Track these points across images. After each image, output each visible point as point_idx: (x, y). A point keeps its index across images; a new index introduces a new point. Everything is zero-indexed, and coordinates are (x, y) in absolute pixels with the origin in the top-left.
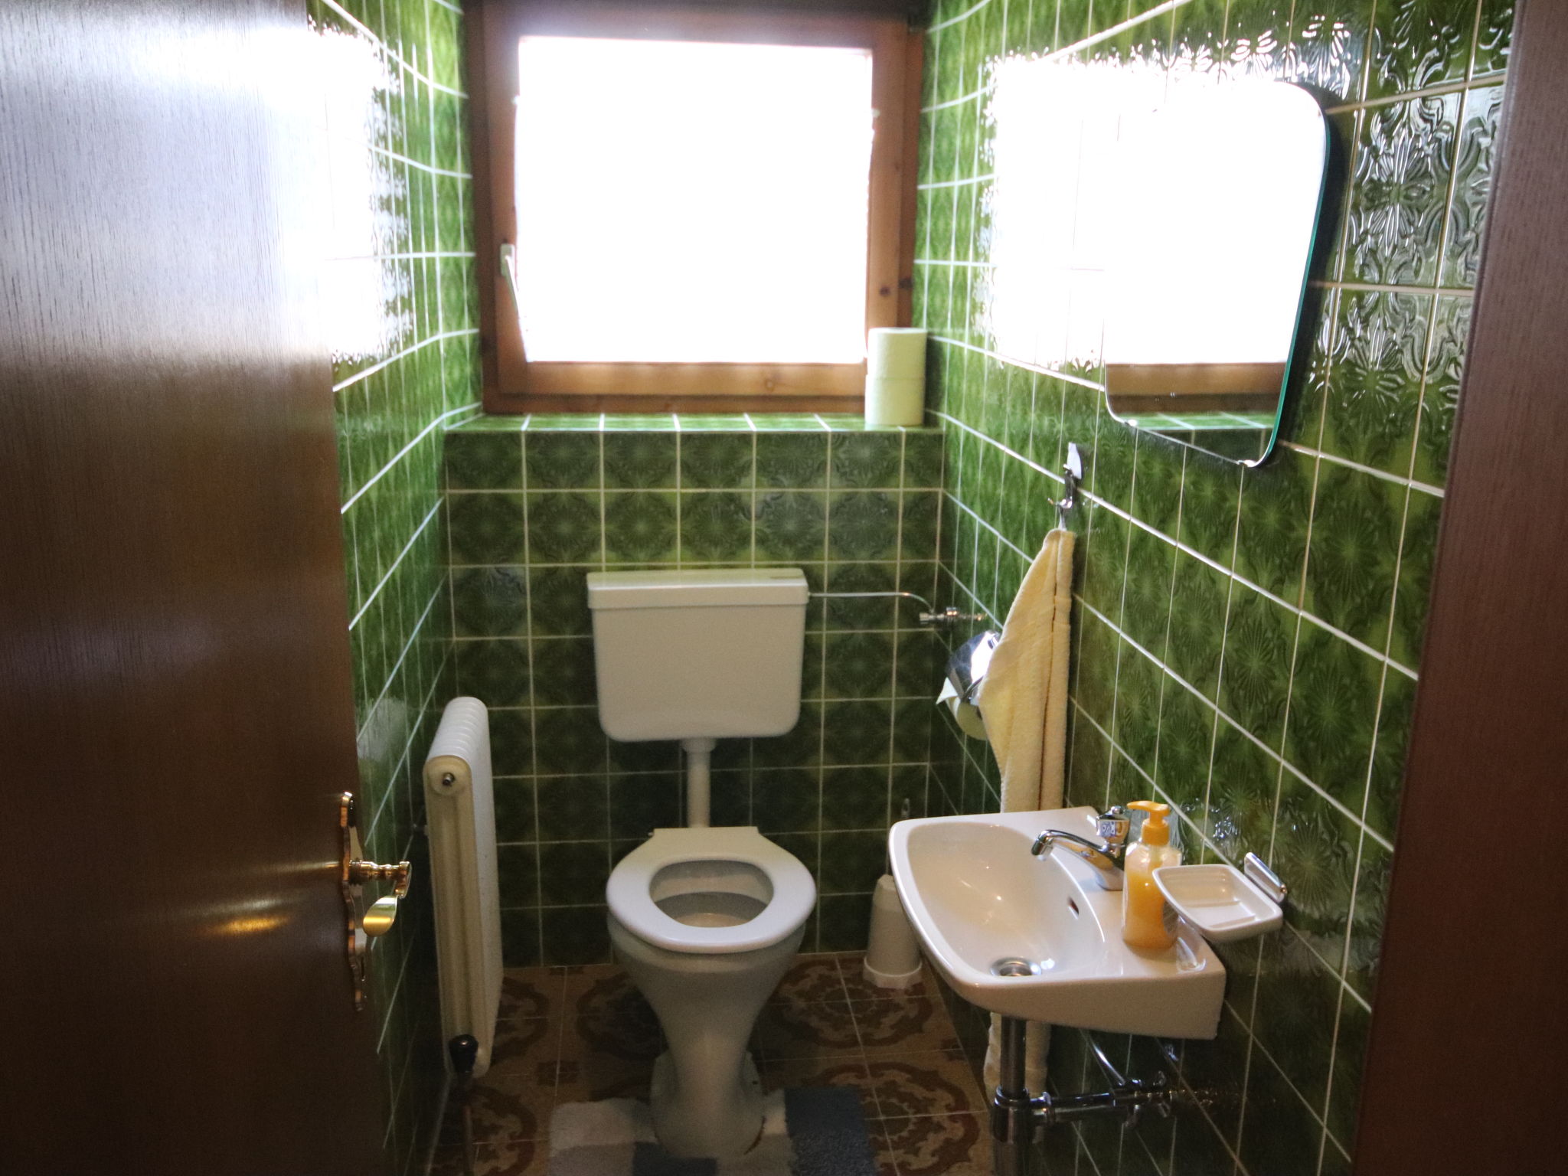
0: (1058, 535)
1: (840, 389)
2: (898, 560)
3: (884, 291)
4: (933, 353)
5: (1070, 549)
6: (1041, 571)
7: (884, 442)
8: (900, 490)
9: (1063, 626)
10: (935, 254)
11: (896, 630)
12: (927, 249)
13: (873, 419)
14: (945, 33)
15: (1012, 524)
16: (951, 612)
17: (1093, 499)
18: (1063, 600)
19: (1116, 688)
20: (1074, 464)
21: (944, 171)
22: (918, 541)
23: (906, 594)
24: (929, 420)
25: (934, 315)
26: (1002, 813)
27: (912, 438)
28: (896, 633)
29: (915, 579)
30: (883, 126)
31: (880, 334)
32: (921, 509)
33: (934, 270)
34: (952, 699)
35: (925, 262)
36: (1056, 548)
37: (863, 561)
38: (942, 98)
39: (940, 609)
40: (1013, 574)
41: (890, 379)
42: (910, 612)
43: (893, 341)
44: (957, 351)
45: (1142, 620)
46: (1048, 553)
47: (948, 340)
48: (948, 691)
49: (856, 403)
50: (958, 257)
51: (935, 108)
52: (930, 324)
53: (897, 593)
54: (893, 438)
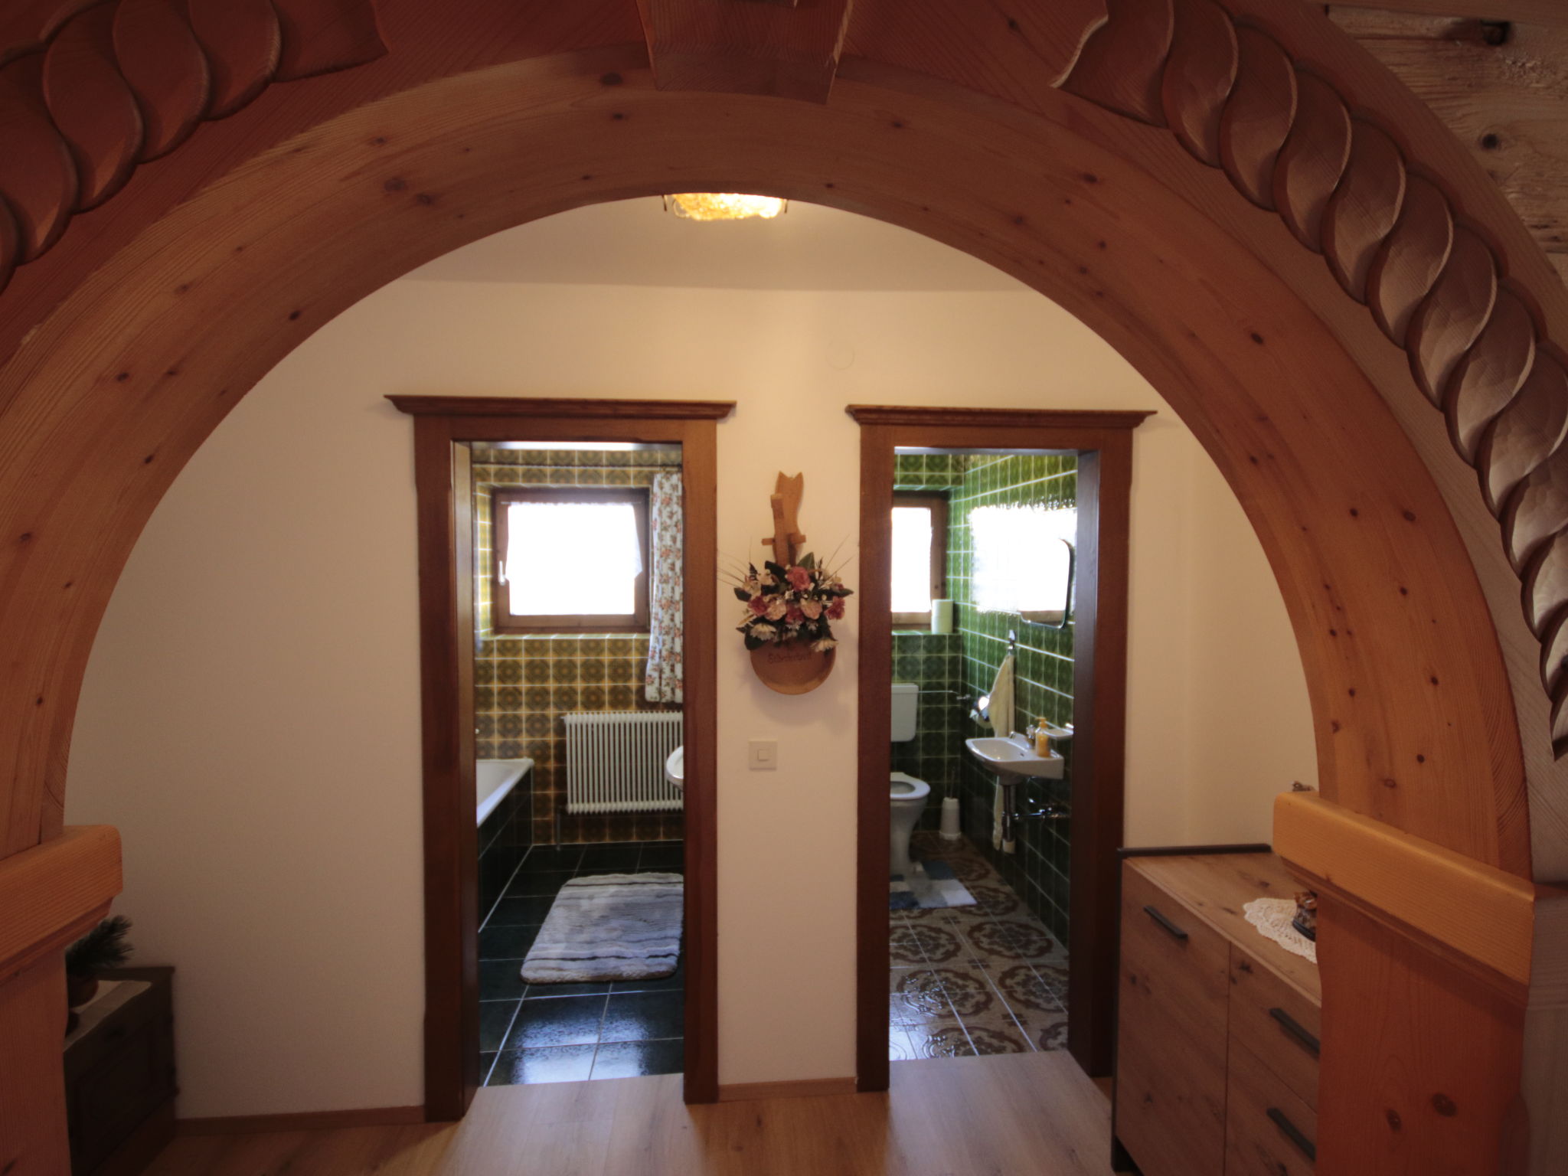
0: (1008, 657)
1: (923, 621)
2: (946, 680)
3: (936, 587)
4: (956, 609)
5: (1013, 661)
6: (1003, 670)
7: (940, 638)
8: (947, 655)
9: (1011, 684)
10: (955, 574)
11: (947, 706)
12: (952, 573)
13: (935, 630)
14: (956, 505)
15: (991, 660)
16: (968, 696)
17: (1019, 645)
18: (1011, 676)
19: (1029, 698)
20: (1012, 635)
21: (957, 546)
22: (953, 673)
23: (951, 691)
24: (955, 630)
25: (955, 595)
26: (996, 738)
27: (950, 637)
28: (946, 706)
29: (953, 686)
30: (935, 533)
31: (936, 602)
32: (953, 661)
33: (955, 580)
34: (975, 716)
35: (951, 577)
36: (1008, 662)
37: (934, 680)
38: (955, 523)
39: (963, 695)
40: (992, 674)
41: (940, 617)
42: (952, 698)
43: (941, 603)
44: (965, 607)
45: (1036, 676)
46: (1006, 663)
47: (961, 603)
48: (973, 713)
49: (928, 626)
50: (964, 575)
51: (952, 527)
52: (954, 598)
53: (947, 691)
54: (943, 637)
